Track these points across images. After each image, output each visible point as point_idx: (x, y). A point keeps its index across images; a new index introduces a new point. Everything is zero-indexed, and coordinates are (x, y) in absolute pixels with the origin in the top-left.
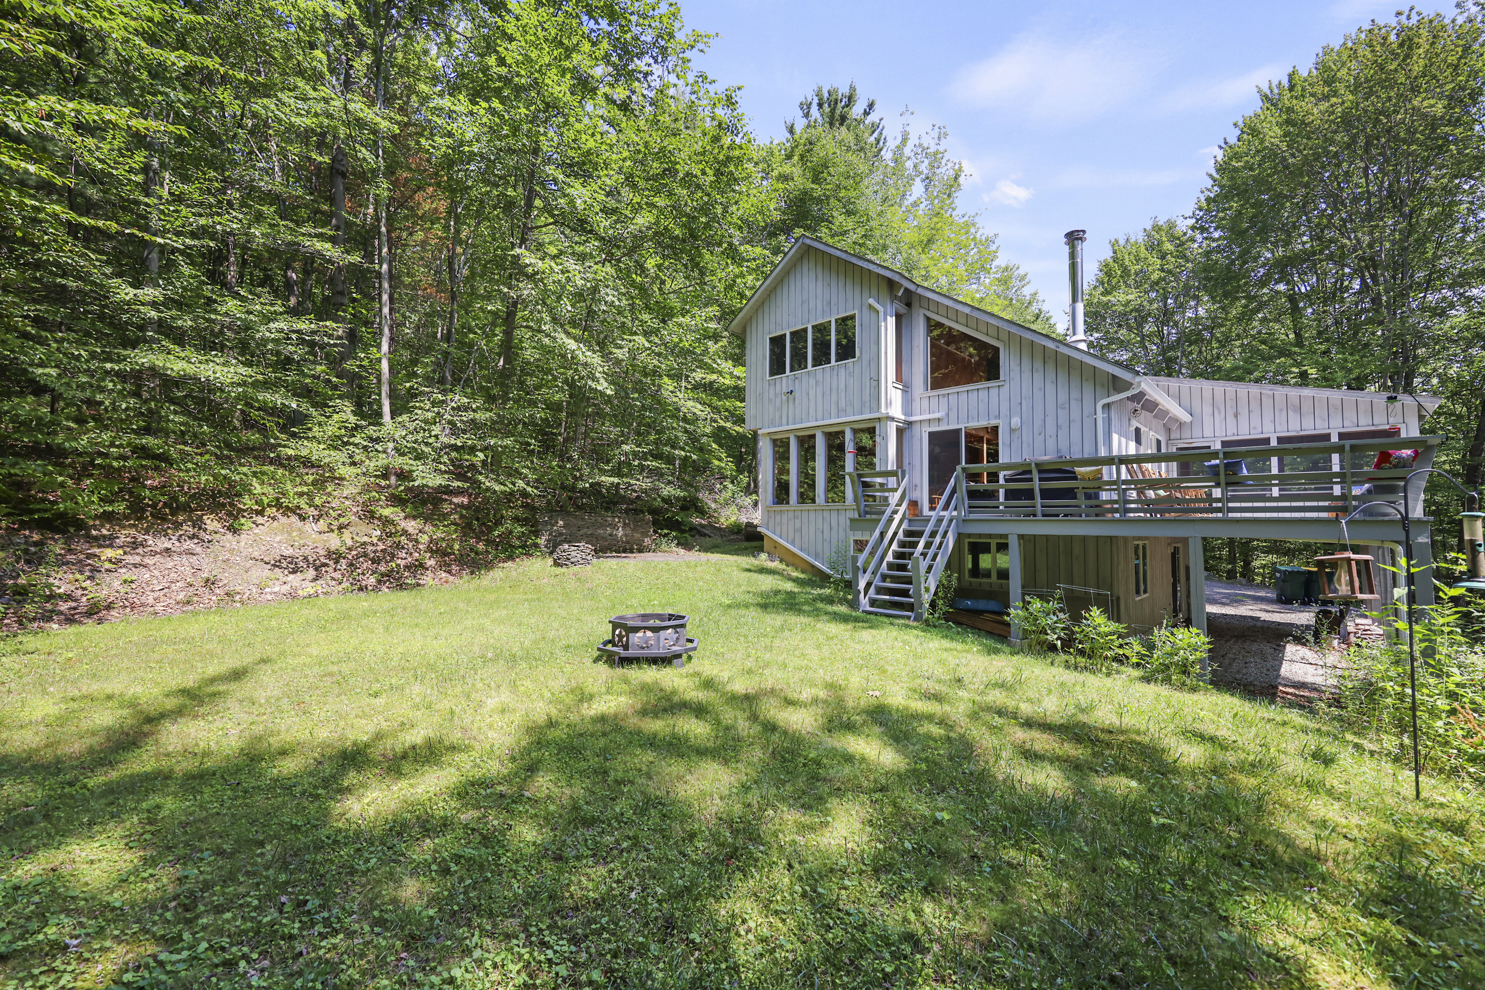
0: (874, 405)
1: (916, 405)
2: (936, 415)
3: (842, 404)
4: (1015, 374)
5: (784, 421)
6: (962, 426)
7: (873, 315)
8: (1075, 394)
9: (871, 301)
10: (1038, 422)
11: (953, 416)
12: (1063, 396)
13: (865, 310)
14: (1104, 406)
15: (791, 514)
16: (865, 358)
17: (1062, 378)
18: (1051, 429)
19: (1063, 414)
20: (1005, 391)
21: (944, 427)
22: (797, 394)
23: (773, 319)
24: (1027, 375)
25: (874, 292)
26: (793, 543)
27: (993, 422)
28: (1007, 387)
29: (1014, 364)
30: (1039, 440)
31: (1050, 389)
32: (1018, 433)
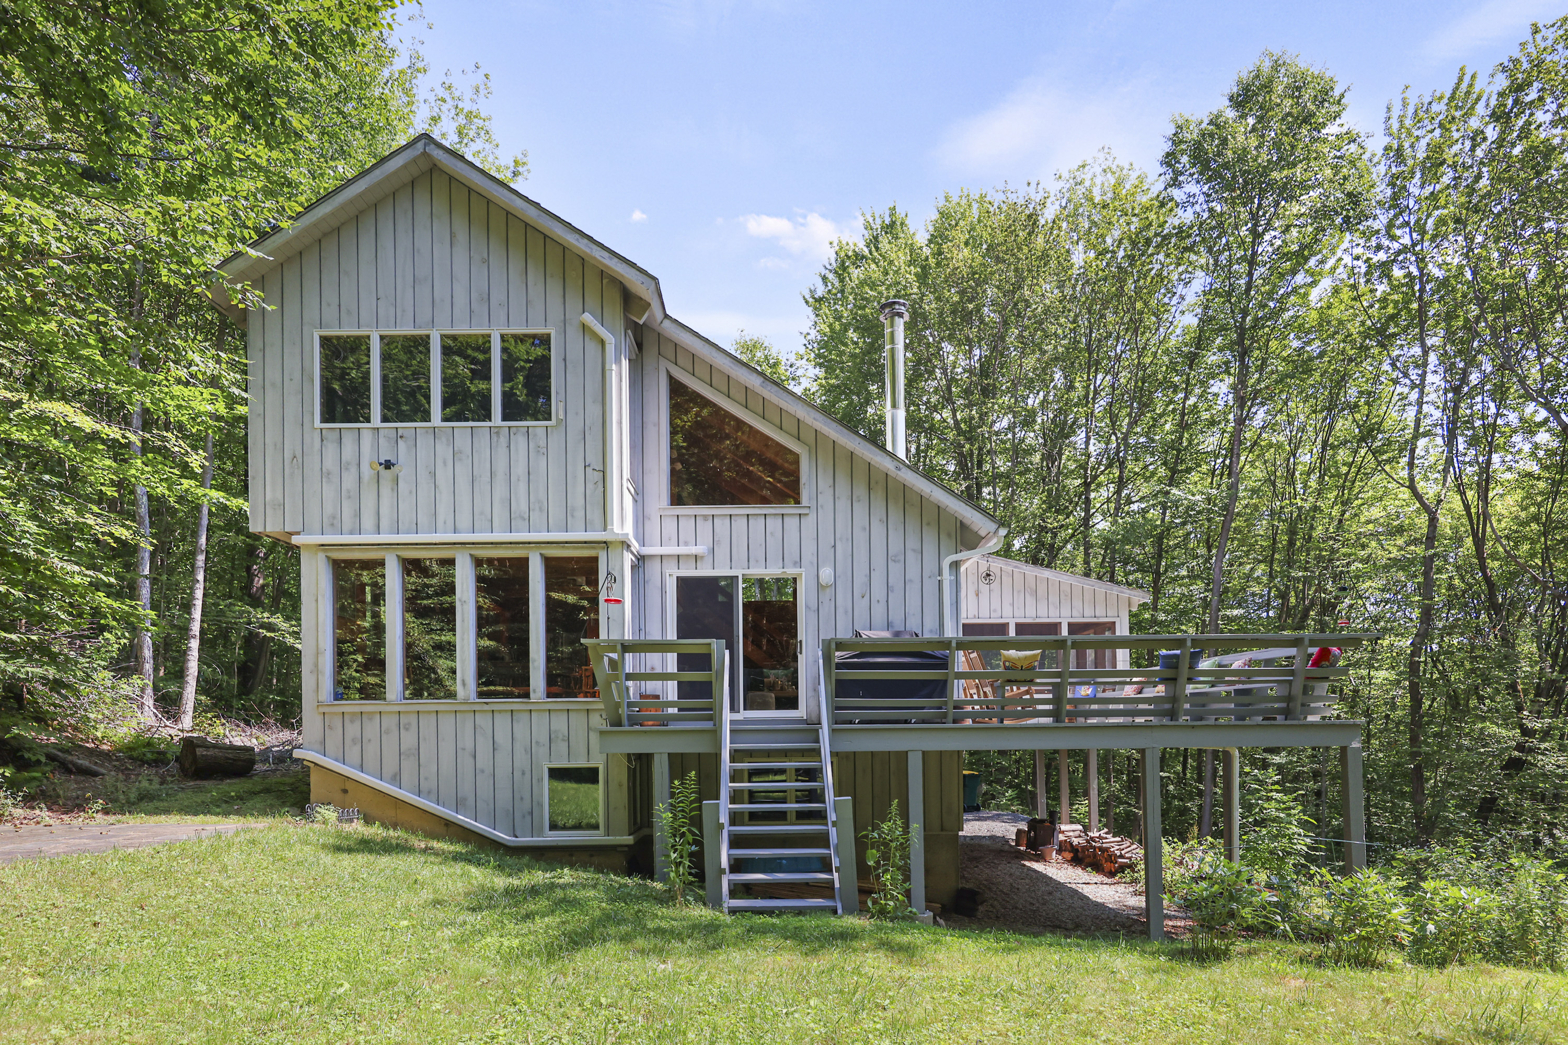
0: (595, 515)
1: (653, 528)
2: (693, 550)
3: (521, 505)
4: (826, 498)
5: (368, 521)
6: (738, 572)
7: (592, 348)
8: (913, 543)
9: (588, 318)
10: (861, 578)
11: (722, 552)
12: (896, 545)
13: (573, 334)
14: (951, 565)
15: (390, 722)
16: (574, 424)
17: (895, 515)
18: (878, 591)
19: (896, 569)
20: (809, 523)
21: (705, 571)
22: (404, 470)
23: (330, 295)
24: (843, 504)
25: (592, 300)
26: (396, 779)
27: (791, 571)
28: (812, 516)
29: (825, 483)
30: (862, 605)
31: (878, 530)
32: (829, 592)
